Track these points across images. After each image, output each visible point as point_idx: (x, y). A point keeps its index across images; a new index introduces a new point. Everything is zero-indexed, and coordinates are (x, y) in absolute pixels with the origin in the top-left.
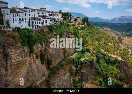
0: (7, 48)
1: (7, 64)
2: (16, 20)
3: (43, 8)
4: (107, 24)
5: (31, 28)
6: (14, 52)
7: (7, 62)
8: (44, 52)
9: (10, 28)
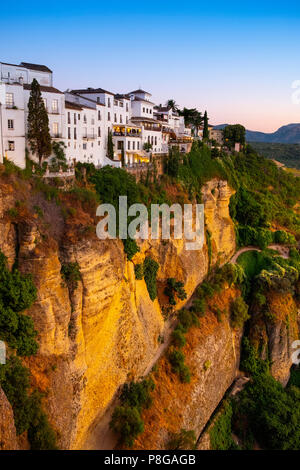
0: (75, 250)
1: (73, 310)
2: (75, 138)
3: (140, 92)
4: (269, 149)
5: (120, 165)
6: (95, 263)
7: (73, 304)
8: (157, 255)
9: (65, 168)
